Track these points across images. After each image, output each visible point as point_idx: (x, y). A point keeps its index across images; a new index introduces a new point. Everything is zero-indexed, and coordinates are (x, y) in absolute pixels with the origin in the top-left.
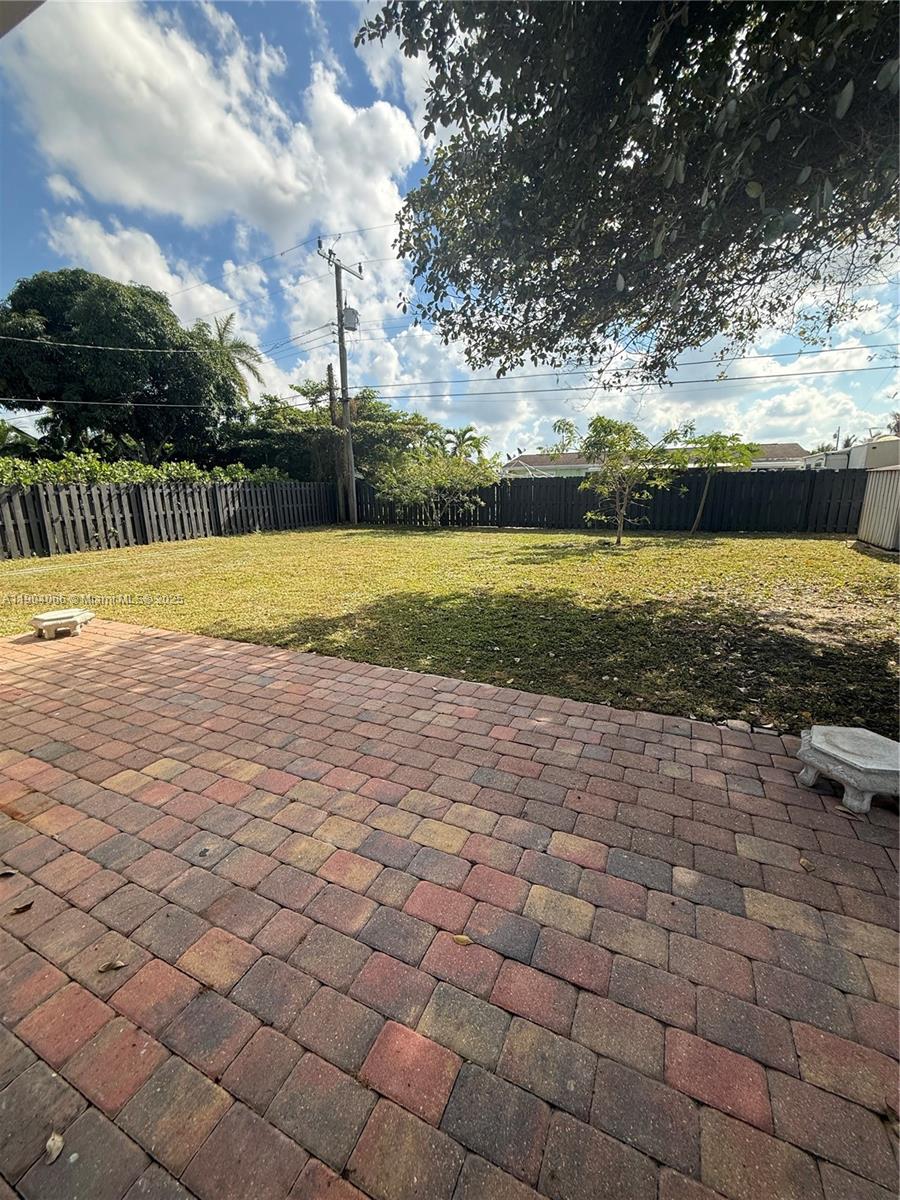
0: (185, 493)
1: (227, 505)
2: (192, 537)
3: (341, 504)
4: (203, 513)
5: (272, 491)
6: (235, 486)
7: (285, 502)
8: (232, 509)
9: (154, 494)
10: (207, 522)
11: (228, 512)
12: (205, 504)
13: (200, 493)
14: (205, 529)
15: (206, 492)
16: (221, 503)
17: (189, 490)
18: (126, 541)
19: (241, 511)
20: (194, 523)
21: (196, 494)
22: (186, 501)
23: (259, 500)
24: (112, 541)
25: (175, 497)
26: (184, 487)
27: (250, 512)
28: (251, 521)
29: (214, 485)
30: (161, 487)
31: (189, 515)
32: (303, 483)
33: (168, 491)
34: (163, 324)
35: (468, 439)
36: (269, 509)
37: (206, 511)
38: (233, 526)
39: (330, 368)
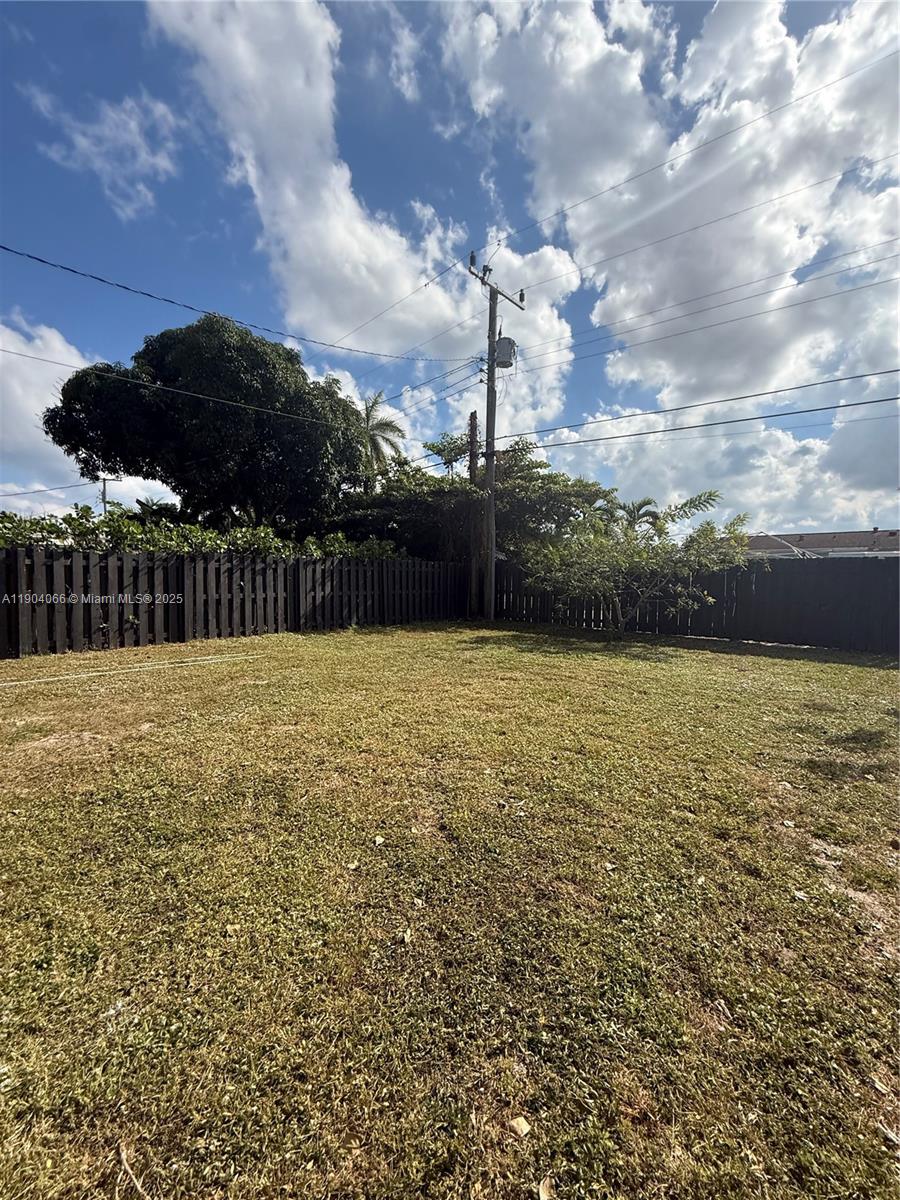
0: (253, 570)
1: (314, 589)
2: (255, 633)
3: (473, 591)
4: (276, 599)
5: (381, 574)
6: (328, 563)
7: (397, 587)
8: (319, 595)
9: (206, 570)
10: (281, 612)
11: (314, 598)
12: (281, 585)
13: (275, 570)
14: (276, 620)
15: (285, 570)
16: (305, 584)
17: (259, 566)
18: (150, 636)
19: (332, 597)
20: (260, 612)
21: (270, 572)
22: (254, 581)
23: (361, 582)
24: (129, 636)
25: (237, 575)
26: (253, 561)
27: (345, 599)
28: (345, 612)
29: (297, 561)
30: (218, 560)
31: (254, 601)
32: (424, 563)
33: (228, 565)
34: (274, 367)
35: (644, 515)
36: (373, 596)
37: (281, 595)
38: (319, 618)
39: (473, 416)
